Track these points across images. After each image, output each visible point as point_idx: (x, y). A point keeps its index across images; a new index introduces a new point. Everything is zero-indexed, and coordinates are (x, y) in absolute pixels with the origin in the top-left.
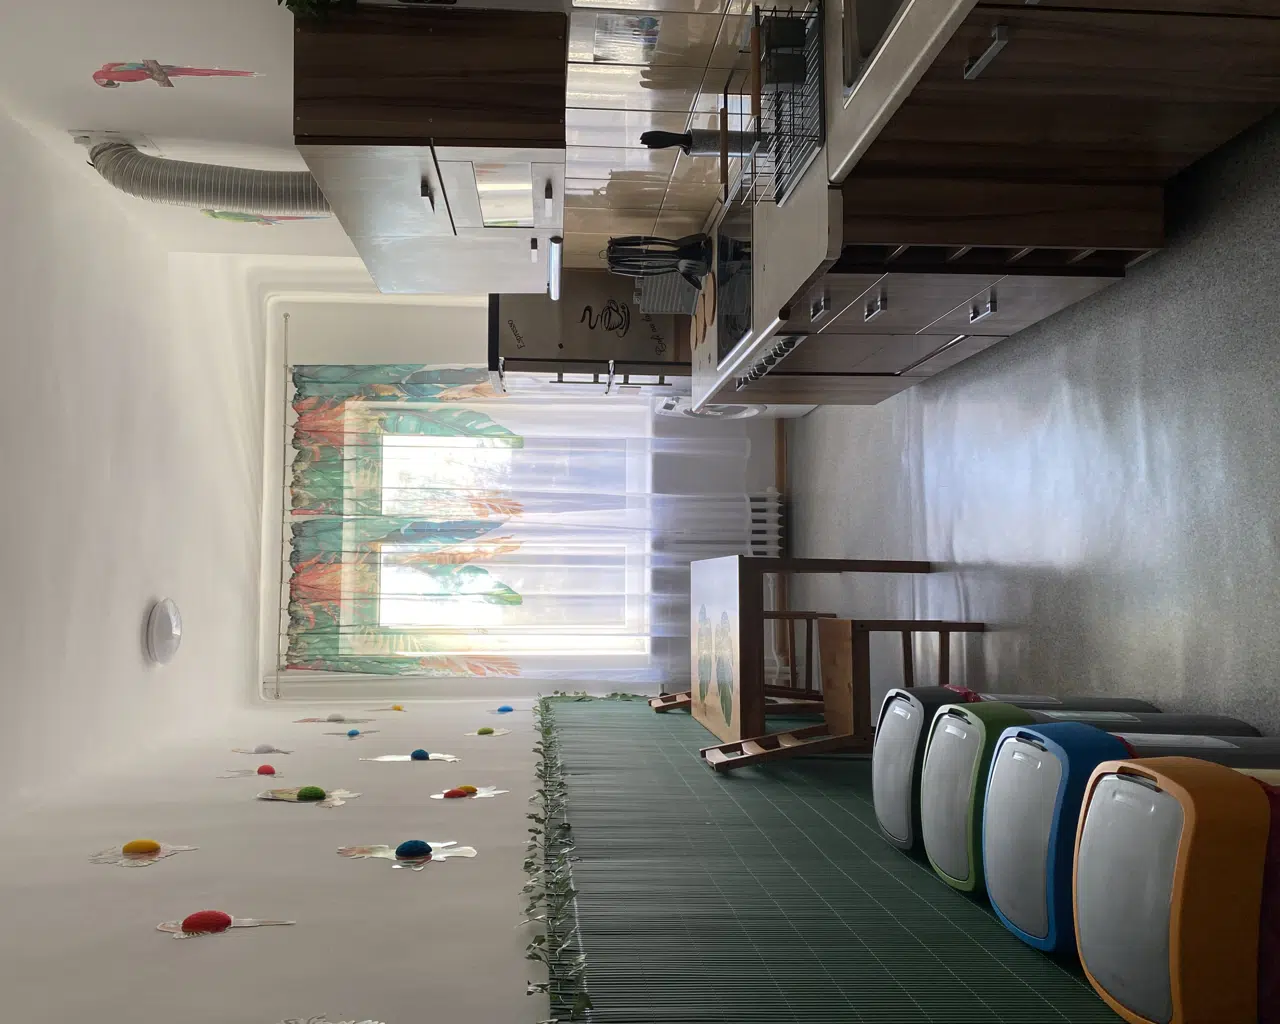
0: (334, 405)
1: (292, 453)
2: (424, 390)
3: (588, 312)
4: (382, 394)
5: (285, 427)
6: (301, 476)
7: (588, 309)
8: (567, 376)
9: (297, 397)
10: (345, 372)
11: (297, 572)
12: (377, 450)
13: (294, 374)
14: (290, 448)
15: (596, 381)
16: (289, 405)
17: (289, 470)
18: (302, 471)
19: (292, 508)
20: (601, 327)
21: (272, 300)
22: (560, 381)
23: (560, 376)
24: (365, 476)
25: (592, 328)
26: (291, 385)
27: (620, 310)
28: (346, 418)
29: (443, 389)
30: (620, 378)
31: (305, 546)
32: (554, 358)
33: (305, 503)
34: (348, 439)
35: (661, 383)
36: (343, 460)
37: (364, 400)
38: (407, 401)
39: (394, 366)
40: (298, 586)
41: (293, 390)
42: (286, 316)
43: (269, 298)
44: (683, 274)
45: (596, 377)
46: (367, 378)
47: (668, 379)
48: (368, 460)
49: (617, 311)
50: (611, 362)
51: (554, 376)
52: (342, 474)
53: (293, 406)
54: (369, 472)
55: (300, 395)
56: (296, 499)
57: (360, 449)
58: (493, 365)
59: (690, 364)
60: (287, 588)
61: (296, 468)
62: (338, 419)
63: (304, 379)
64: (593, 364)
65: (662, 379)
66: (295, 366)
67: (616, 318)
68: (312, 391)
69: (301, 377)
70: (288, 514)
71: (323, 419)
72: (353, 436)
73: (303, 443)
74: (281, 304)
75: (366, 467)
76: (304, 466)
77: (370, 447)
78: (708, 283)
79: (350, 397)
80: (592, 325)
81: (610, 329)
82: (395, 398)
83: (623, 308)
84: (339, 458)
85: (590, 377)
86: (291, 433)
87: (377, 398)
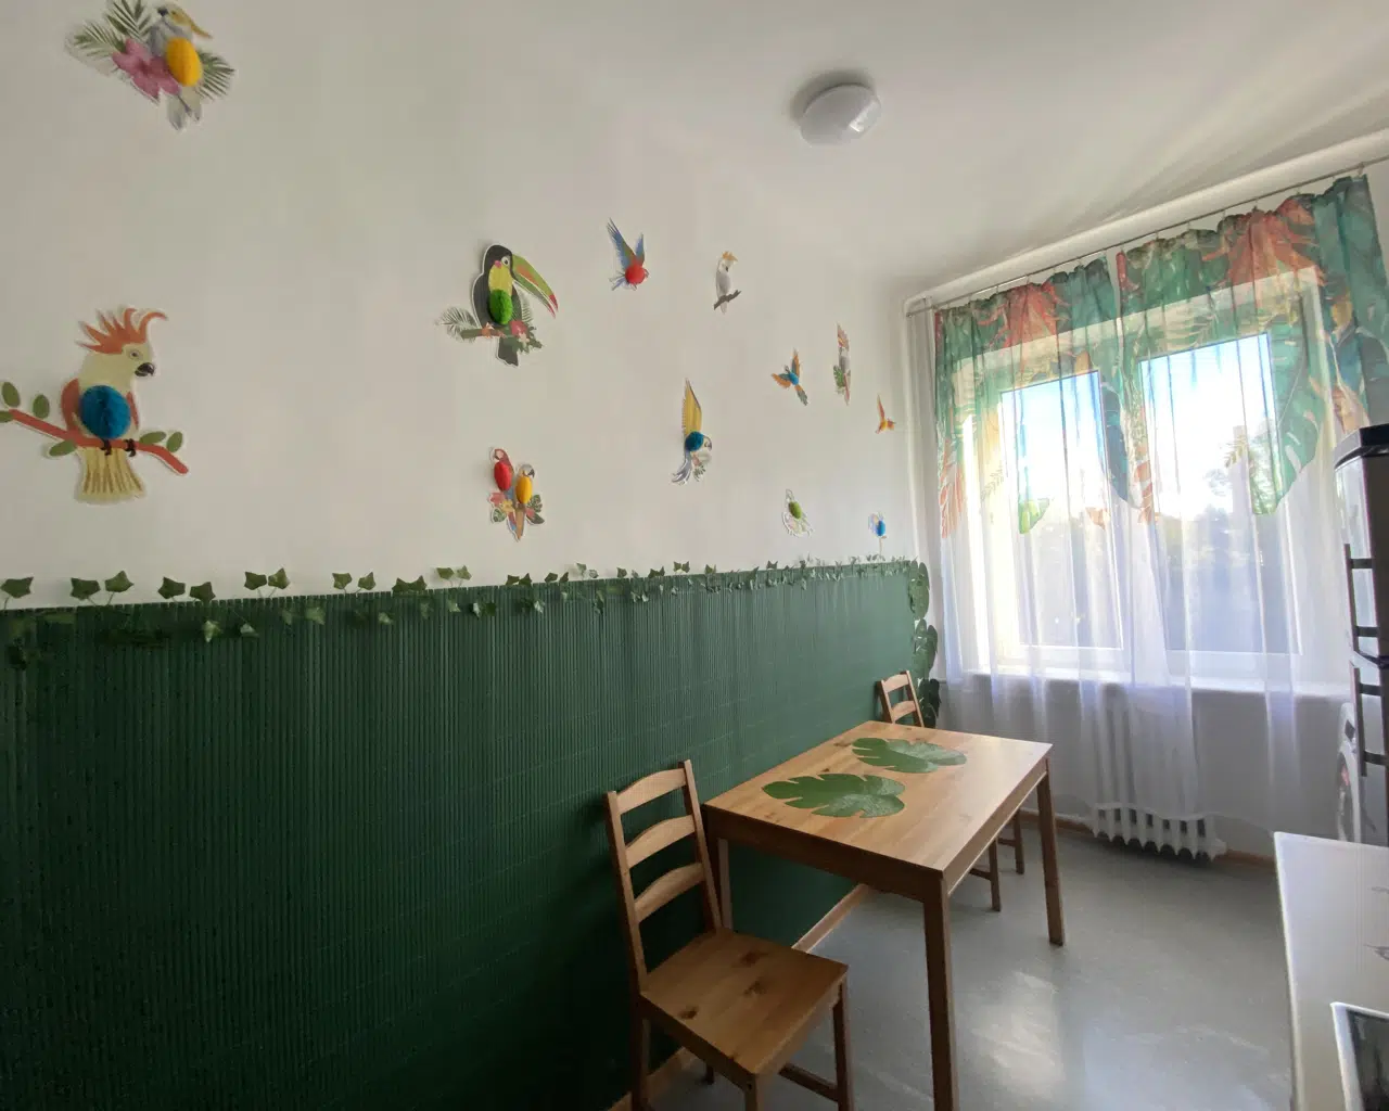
1: (1211, 224)
2: (1351, 364)
4: (1334, 309)
6: (1175, 247)
8: (1365, 577)
9: (1309, 200)
11: (1041, 287)
13: (1348, 180)
14: (1219, 217)
16: (1290, 193)
17: (1184, 228)
18: (1183, 245)
19: (1126, 252)
22: (1351, 564)
26: (1328, 183)
28: (1283, 275)
29: (1355, 390)
31: (1076, 285)
33: (1136, 265)
36: (1208, 291)
37: (1320, 287)
38: (1328, 345)
40: (1024, 294)
41: (1319, 189)
45: (1368, 631)
46: (1360, 280)
48: (1211, 317)
52: (1185, 297)
53: (1290, 198)
55: (1312, 200)
56: (1139, 252)
60: (1022, 282)
61: (1187, 236)
62: (1277, 262)
63: (1343, 196)
66: (1364, 175)
68: (1320, 215)
69: (1346, 190)
70: (1118, 249)
71: (1274, 243)
72: (1249, 295)
73: (1228, 230)
76: (1192, 244)
79: (1321, 266)
82: (1330, 326)
86: (1244, 210)
87: (1325, 305)
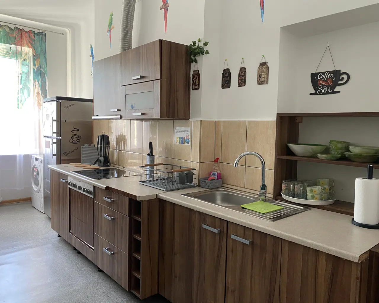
0: (32, 44)
1: (13, 27)
2: (38, 76)
3: (77, 130)
4: (36, 62)
5: (23, 26)
6: (3, 28)
7: (78, 130)
8: (55, 123)
9: (34, 32)
10: (44, 50)
12: (14, 57)
13: (43, 33)
14: (14, 26)
15: (54, 133)
16: (31, 29)
17: (6, 24)
18: (5, 29)
20: (72, 134)
21: (68, 30)
22: (53, 120)
23: (55, 121)
24: (3, 51)
25: (72, 131)
26: (38, 31)
27: (78, 141)
28: (27, 48)
29: (38, 82)
30: (55, 141)
32: (62, 119)
34: (19, 48)
35: (54, 155)
36: (10, 44)
37: (33, 55)
38: (34, 70)
39: (47, 67)
41: (37, 31)
42: (63, 34)
43: (69, 30)
44: (98, 159)
45: (55, 133)
46: (42, 57)
47: (55, 157)
48: (10, 53)
49: (78, 139)
50: (61, 138)
51: (55, 118)
52: (4, 43)
53: (30, 30)
54: (5, 53)
55: (35, 33)
57: (15, 52)
58: (59, 98)
59: (61, 164)
61: (6, 27)
62: (26, 45)
63: (41, 36)
64: (59, 132)
65: (55, 155)
66: (45, 33)
67: (75, 139)
68: (36, 38)
69: (42, 35)
71: (26, 40)
72: (20, 50)
73: (16, 31)
74: (66, 33)
75: (7, 52)
76: (7, 30)
77: (16, 55)
78: (96, 167)
80: (73, 131)
81: (72, 137)
82: (34, 65)
83: (79, 141)
84: (11, 43)
85: (55, 130)
86: (21, 28)
87: (34, 60)
